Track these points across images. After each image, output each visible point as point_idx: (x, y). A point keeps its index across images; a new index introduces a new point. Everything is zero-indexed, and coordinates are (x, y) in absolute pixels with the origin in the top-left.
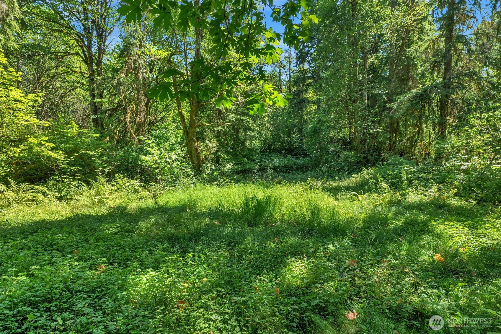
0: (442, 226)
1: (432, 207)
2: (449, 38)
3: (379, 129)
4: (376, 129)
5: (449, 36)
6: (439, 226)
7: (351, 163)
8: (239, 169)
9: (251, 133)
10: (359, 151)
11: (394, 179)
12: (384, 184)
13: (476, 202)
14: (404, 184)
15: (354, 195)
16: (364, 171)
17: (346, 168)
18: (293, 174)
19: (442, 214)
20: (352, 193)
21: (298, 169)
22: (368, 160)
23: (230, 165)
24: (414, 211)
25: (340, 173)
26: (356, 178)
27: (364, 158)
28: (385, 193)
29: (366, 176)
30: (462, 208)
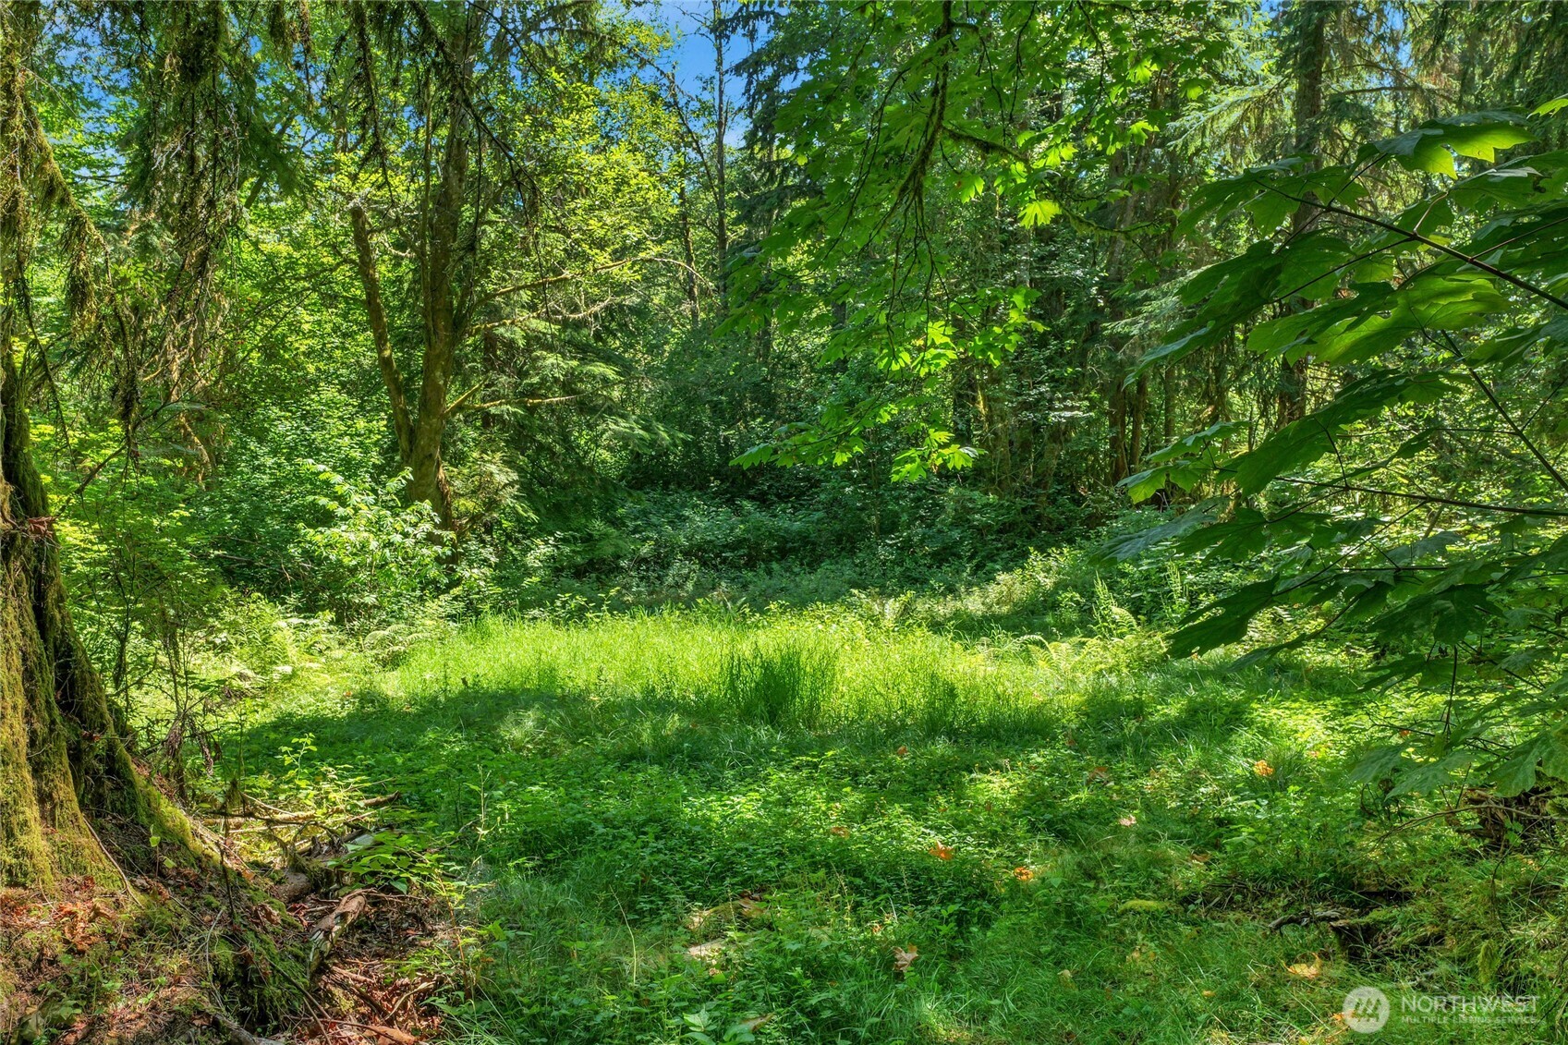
0: (1275, 711)
1: (1255, 670)
2: (1307, 101)
3: (1079, 408)
4: (1072, 408)
5: (1309, 93)
6: (1265, 712)
7: (981, 531)
8: (579, 559)
9: (616, 423)
10: (1004, 485)
11: (1137, 590)
12: (1115, 609)
13: (1371, 654)
14: (1175, 607)
15: (1036, 643)
16: (1035, 558)
17: (966, 548)
18: (769, 572)
19: (1278, 686)
20: (1026, 637)
21: (783, 553)
22: (1039, 517)
23: (546, 543)
24: (1207, 683)
25: (945, 568)
26: (1009, 586)
27: (1024, 510)
28: (1121, 636)
29: (1041, 577)
30: (1334, 672)
